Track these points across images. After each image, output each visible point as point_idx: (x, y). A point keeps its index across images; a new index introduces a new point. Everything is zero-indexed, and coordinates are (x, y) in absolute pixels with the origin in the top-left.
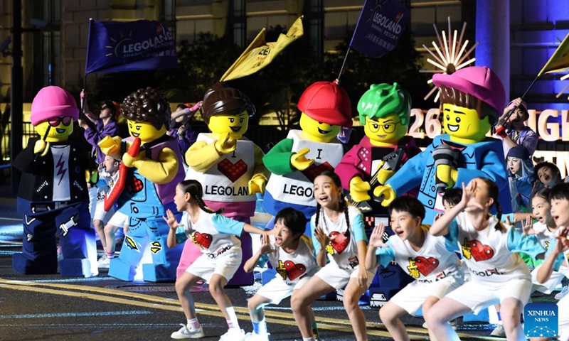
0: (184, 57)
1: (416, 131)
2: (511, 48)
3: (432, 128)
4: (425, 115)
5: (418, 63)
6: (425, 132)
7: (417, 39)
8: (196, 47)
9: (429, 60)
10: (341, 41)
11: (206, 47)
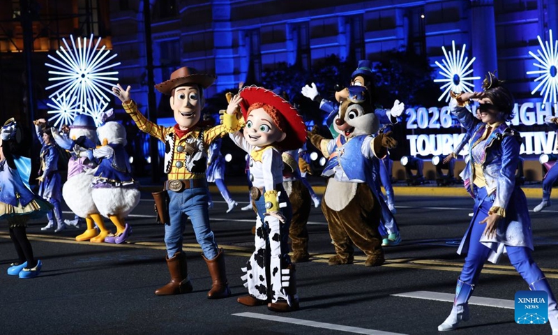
0: (268, 80)
1: (434, 123)
2: (498, 60)
3: (445, 120)
4: (440, 111)
5: (433, 75)
6: (440, 123)
7: (431, 58)
8: (276, 72)
9: (441, 73)
10: (378, 63)
11: (283, 72)
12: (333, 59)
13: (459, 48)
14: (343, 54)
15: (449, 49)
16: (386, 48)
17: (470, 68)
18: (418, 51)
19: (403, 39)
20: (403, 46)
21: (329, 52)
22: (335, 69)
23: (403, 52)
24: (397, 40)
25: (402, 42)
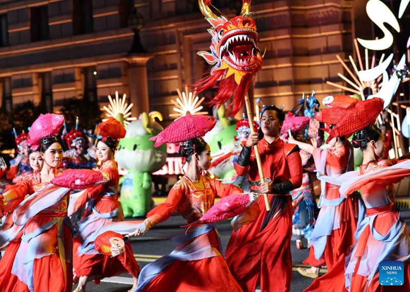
2: (149, 106)
5: (101, 117)
7: (100, 104)
9: (107, 115)
12: (29, 104)
13: (121, 97)
14: (37, 100)
15: (113, 97)
16: (68, 96)
17: (129, 111)
18: (92, 99)
19: (80, 90)
20: (80, 95)
21: (26, 99)
22: (30, 111)
23: (80, 100)
24: (76, 90)
25: (80, 92)
